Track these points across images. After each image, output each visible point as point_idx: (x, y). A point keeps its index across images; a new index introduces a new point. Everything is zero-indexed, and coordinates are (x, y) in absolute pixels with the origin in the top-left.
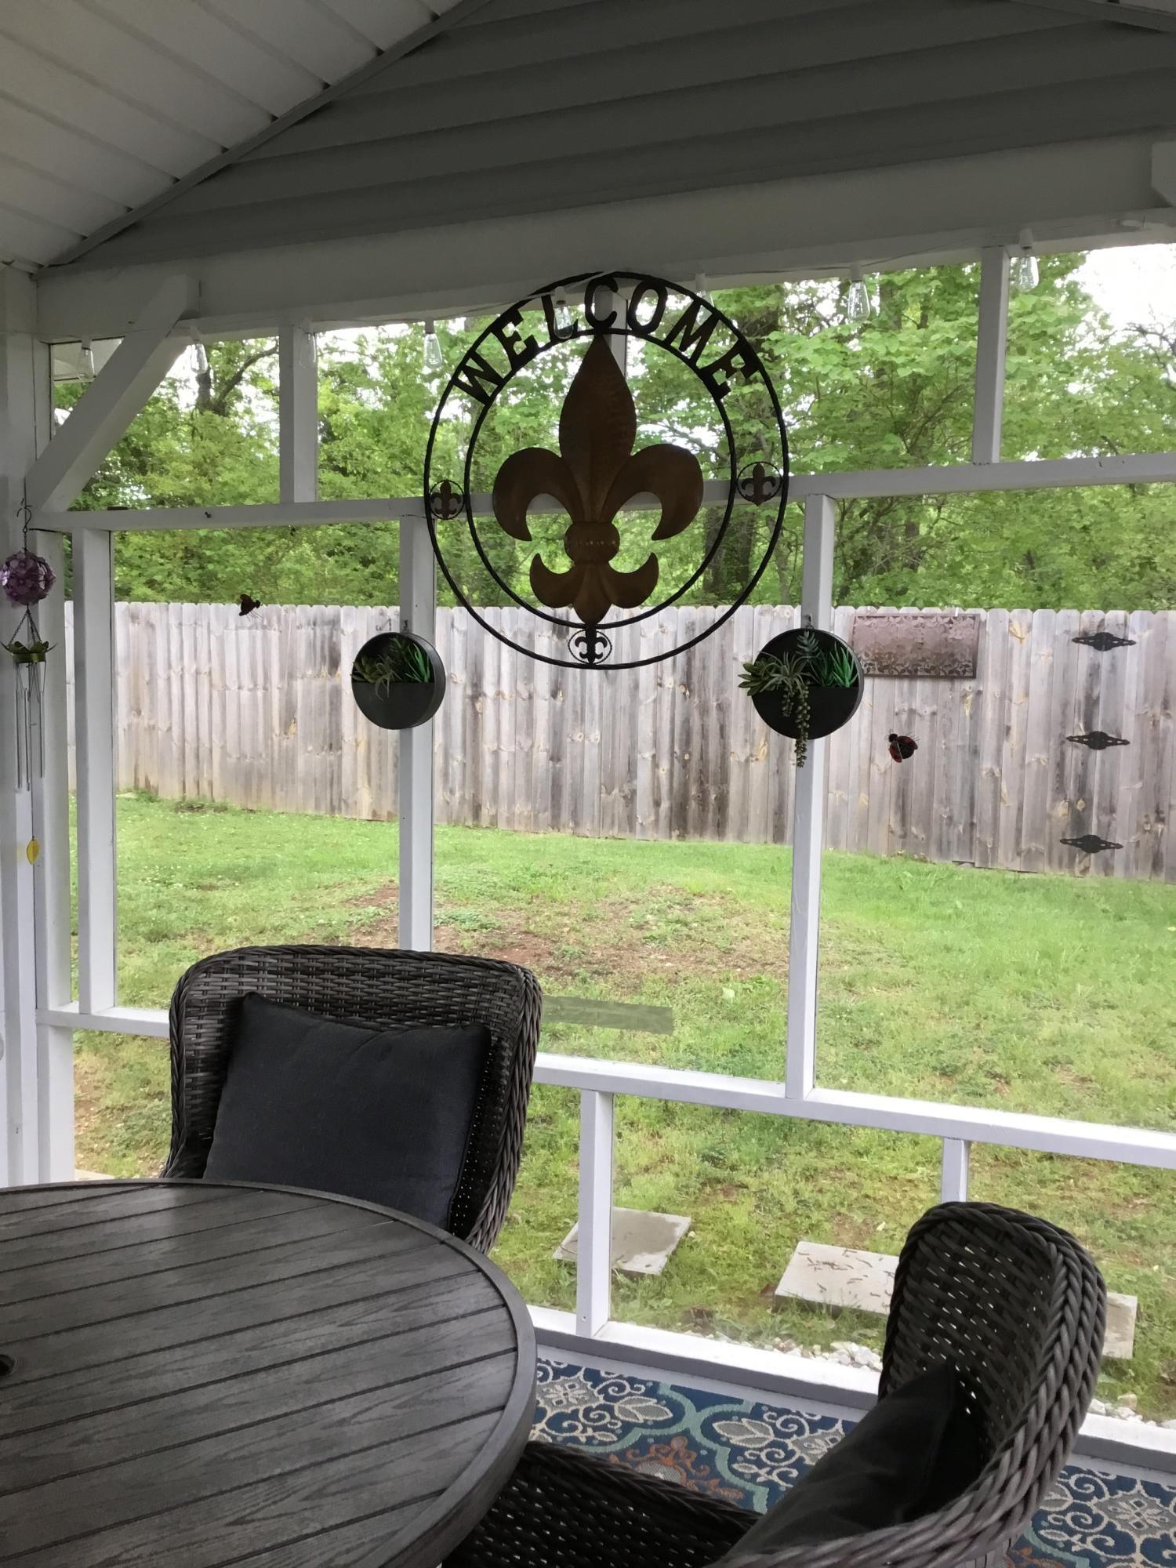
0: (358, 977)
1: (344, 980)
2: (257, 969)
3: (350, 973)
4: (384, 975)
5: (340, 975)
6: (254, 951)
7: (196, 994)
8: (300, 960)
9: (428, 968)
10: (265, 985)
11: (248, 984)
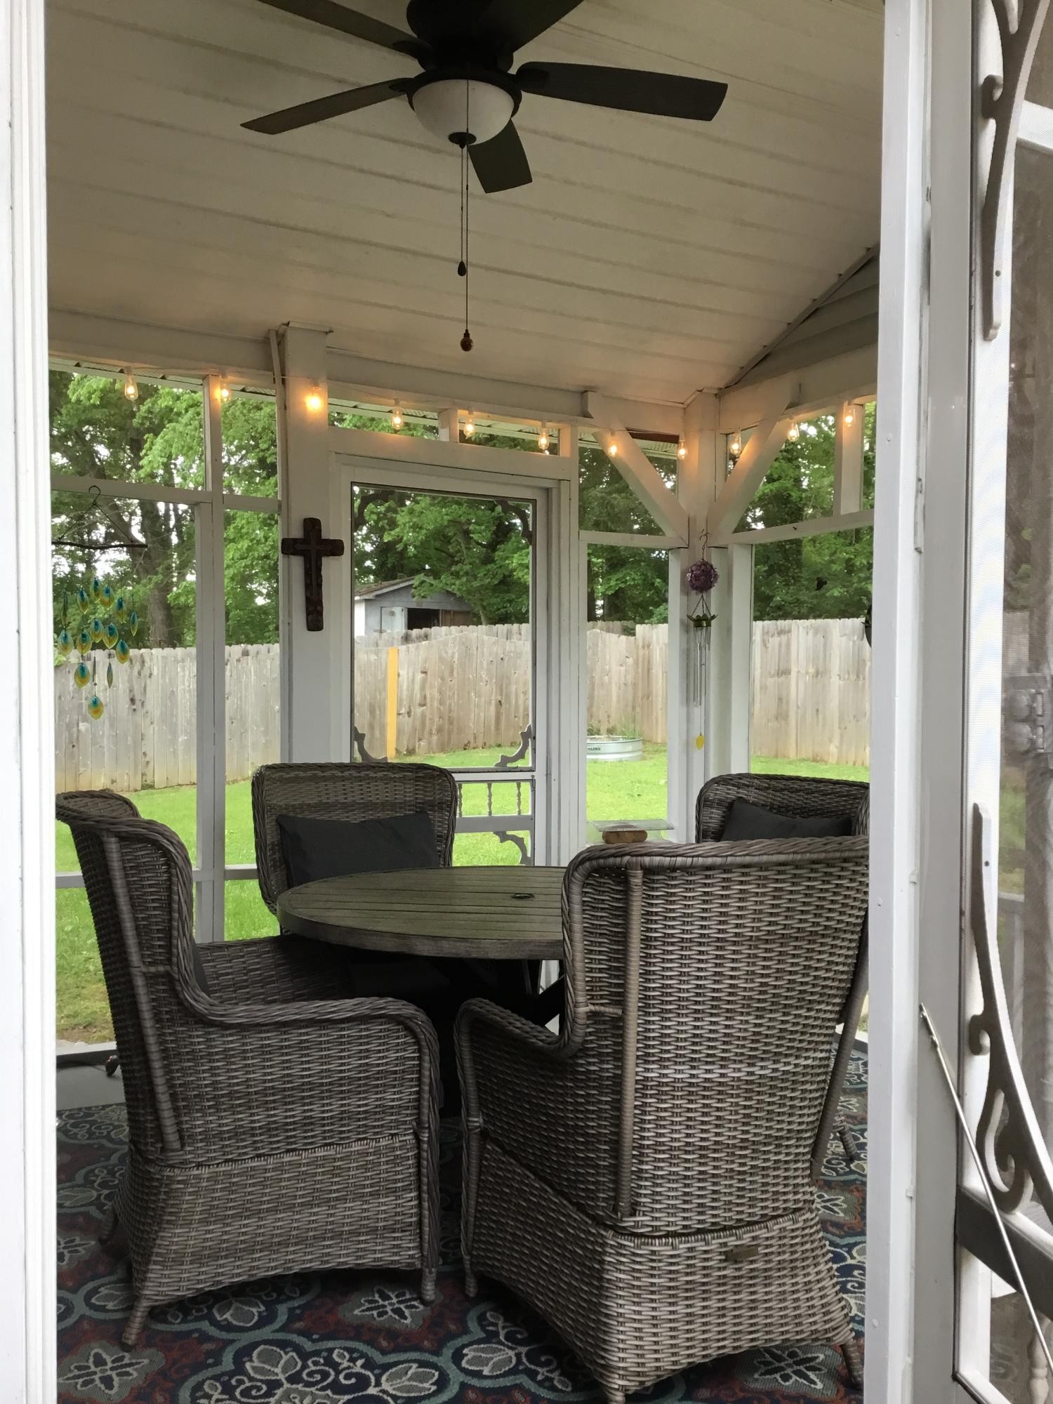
0: (801, 793)
1: (793, 795)
2: (748, 786)
3: (782, 790)
4: (813, 793)
5: (792, 792)
6: (748, 776)
7: (711, 796)
8: (773, 783)
9: (838, 788)
10: (751, 795)
11: (743, 793)
